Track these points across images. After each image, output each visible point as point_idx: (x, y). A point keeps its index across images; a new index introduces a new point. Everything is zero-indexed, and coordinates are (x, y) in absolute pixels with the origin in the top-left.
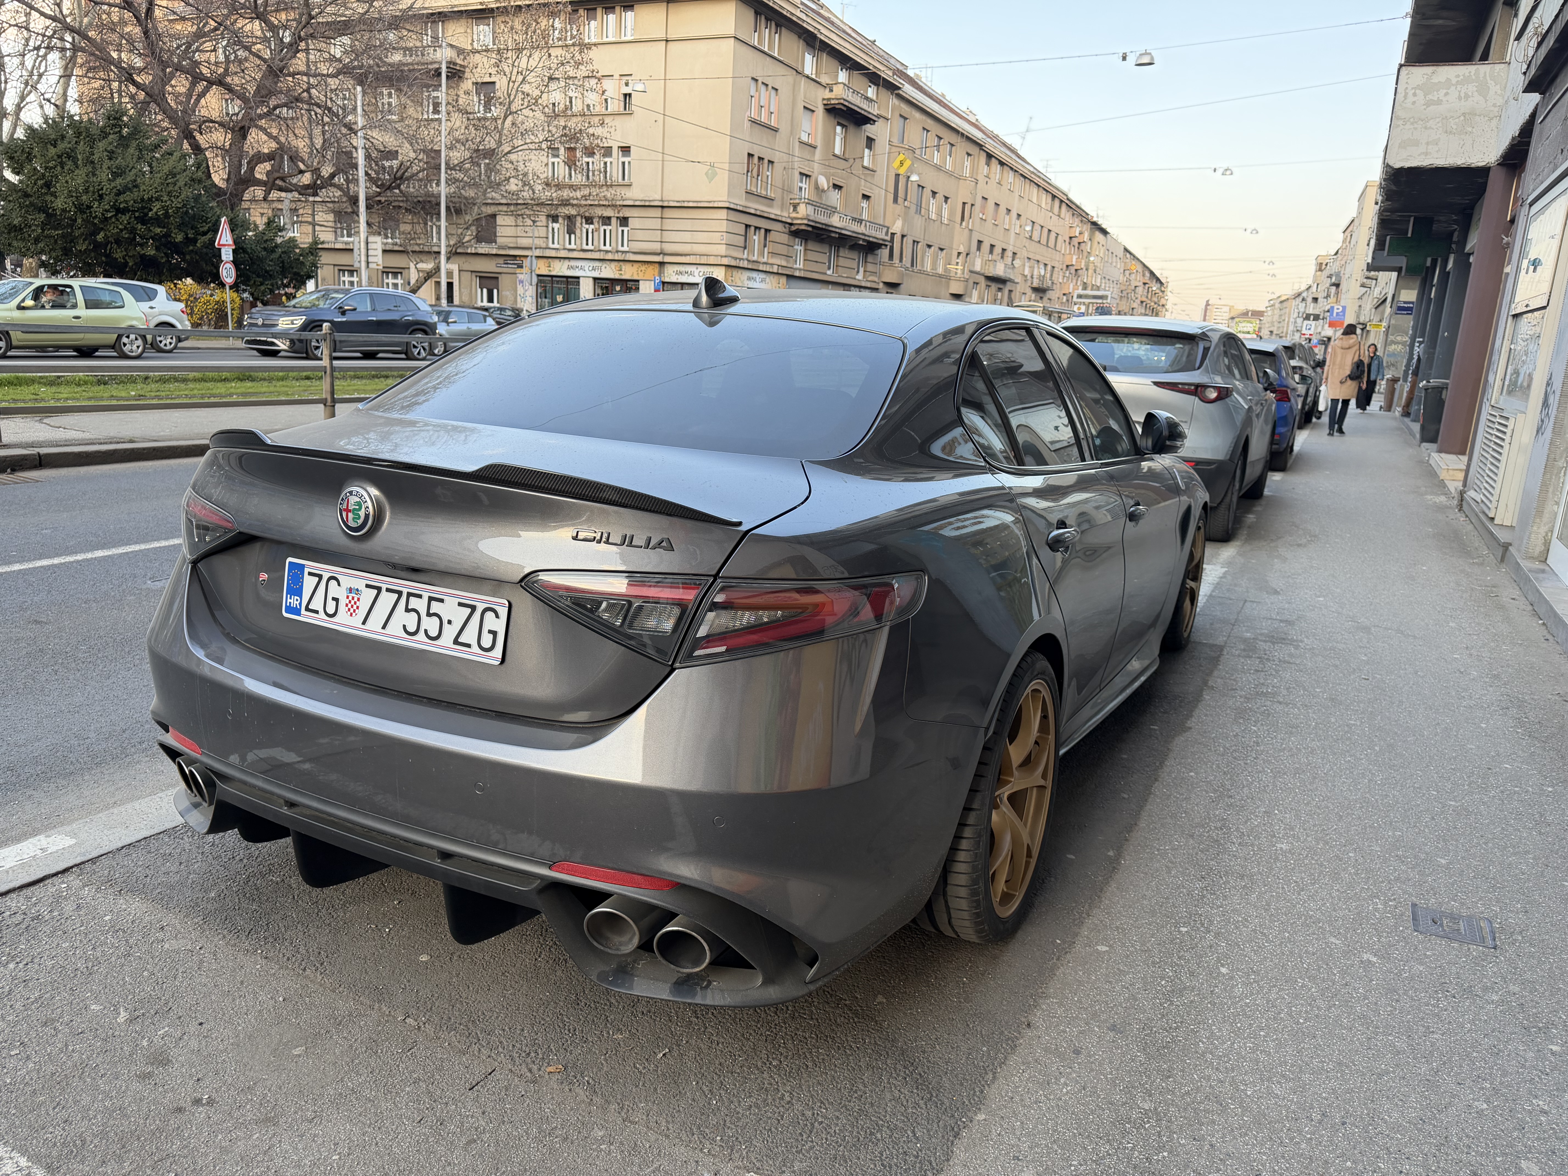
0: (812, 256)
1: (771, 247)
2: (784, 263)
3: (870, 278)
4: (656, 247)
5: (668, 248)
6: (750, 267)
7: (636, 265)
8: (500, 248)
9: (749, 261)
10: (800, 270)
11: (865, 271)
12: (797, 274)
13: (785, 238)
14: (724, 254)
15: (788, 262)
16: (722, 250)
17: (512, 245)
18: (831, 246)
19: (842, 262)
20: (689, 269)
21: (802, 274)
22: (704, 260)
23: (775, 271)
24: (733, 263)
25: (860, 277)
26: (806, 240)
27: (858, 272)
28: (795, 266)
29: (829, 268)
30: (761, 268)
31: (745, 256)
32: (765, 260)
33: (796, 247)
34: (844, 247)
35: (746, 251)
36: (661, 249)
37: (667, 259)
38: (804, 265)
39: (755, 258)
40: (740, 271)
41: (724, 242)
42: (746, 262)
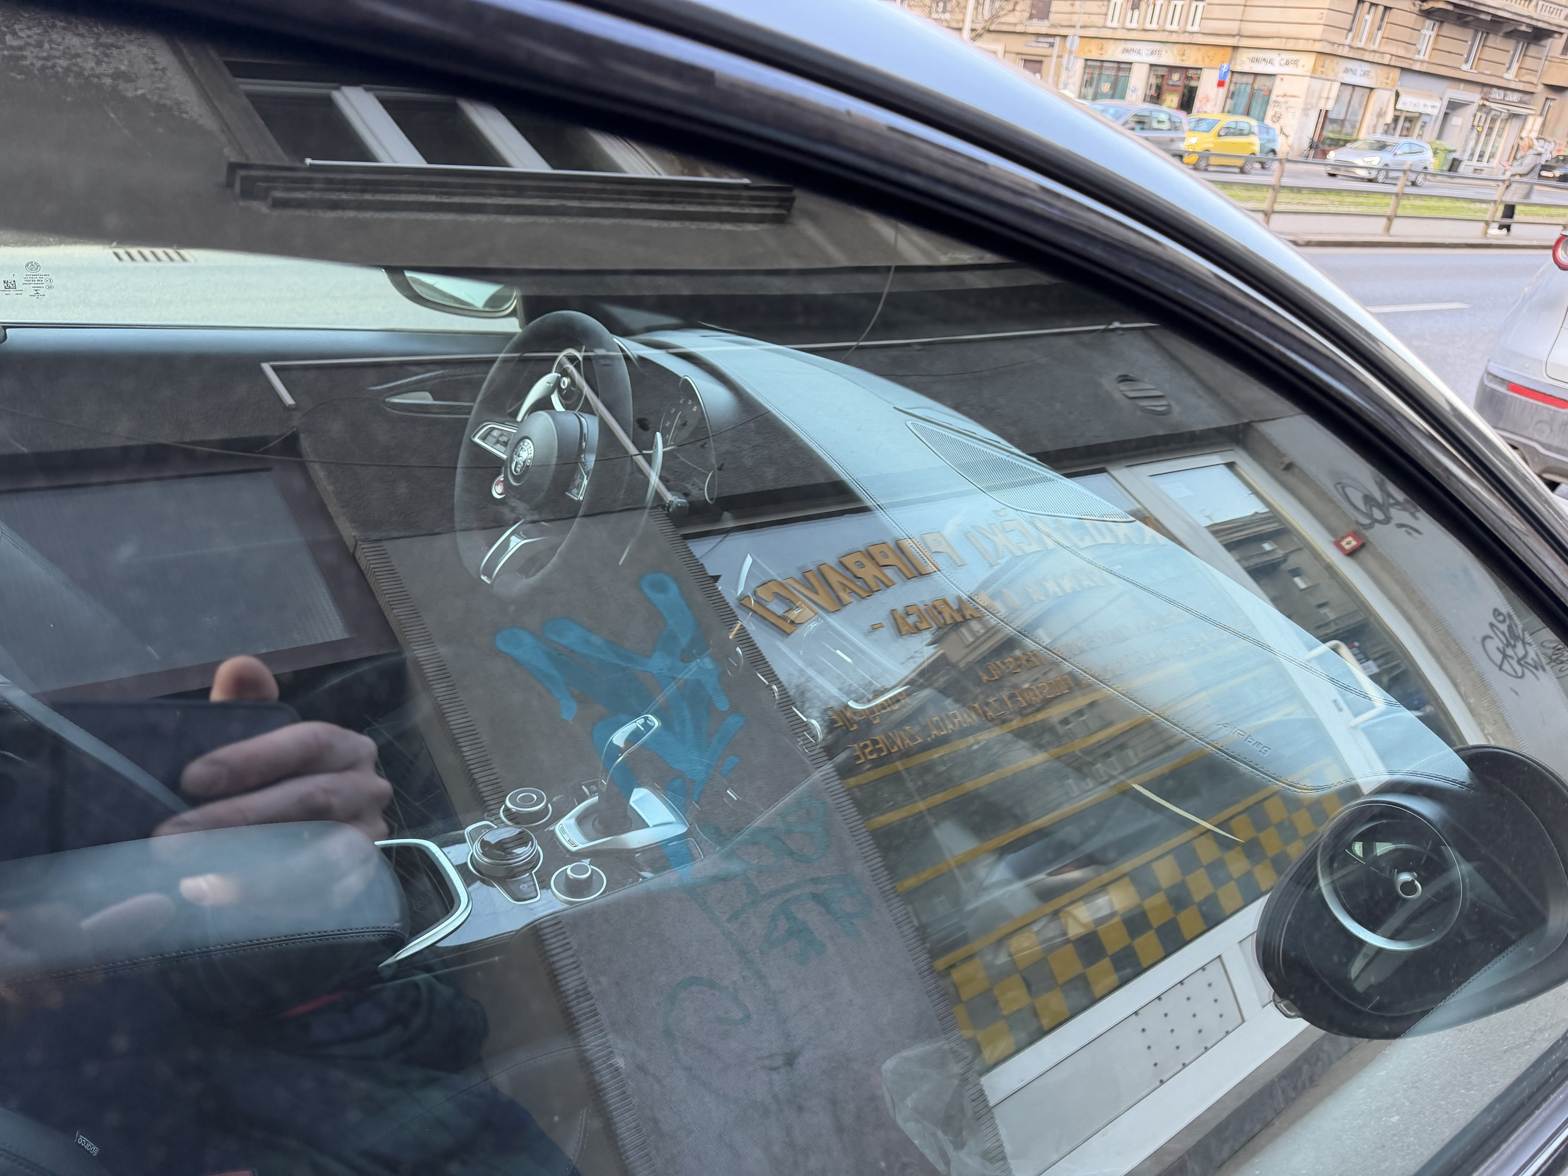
0: (1444, 44)
1: (1387, 30)
2: (1401, 53)
3: (1524, 79)
4: (1233, 27)
5: (1249, 29)
6: (1351, 55)
7: (1203, 49)
8: (1053, 26)
9: (1351, 47)
10: (1422, 62)
11: (1520, 68)
12: (1417, 67)
13: (1411, 19)
14: (1318, 37)
15: (1407, 50)
16: (1317, 32)
17: (1065, 23)
18: (1477, 31)
19: (1488, 54)
20: (1268, 55)
21: (1424, 69)
22: (1290, 45)
23: (1386, 62)
24: (1328, 49)
25: (1510, 75)
26: (1442, 22)
27: (1509, 68)
28: (1417, 57)
29: (1467, 61)
30: (1366, 58)
31: (1348, 41)
32: (1375, 47)
33: (1424, 32)
34: (1496, 33)
35: (1351, 35)
36: (1240, 30)
37: (1244, 42)
38: (1430, 57)
39: (1361, 45)
40: (1336, 59)
41: (1322, 22)
42: (1347, 49)
